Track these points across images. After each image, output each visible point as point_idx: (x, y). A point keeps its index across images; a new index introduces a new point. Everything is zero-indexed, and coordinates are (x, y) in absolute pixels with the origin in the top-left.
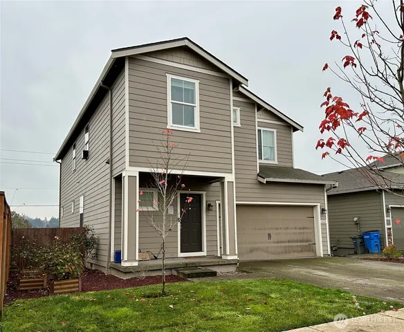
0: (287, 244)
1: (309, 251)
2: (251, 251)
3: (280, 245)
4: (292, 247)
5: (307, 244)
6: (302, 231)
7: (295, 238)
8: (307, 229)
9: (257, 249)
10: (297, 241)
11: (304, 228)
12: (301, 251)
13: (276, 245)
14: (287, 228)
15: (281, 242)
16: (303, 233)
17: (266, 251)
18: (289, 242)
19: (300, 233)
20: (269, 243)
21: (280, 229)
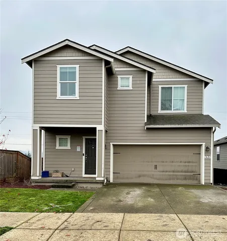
0: (172, 173)
1: (193, 179)
2: (140, 176)
3: (164, 173)
4: (176, 175)
5: (192, 174)
6: (187, 164)
7: (180, 169)
8: (193, 162)
9: (144, 176)
10: (182, 172)
11: (189, 162)
12: (185, 179)
13: (161, 173)
14: (172, 162)
15: (166, 172)
16: (188, 166)
17: (152, 177)
18: (173, 172)
19: (186, 166)
20: (155, 171)
21: (166, 162)
